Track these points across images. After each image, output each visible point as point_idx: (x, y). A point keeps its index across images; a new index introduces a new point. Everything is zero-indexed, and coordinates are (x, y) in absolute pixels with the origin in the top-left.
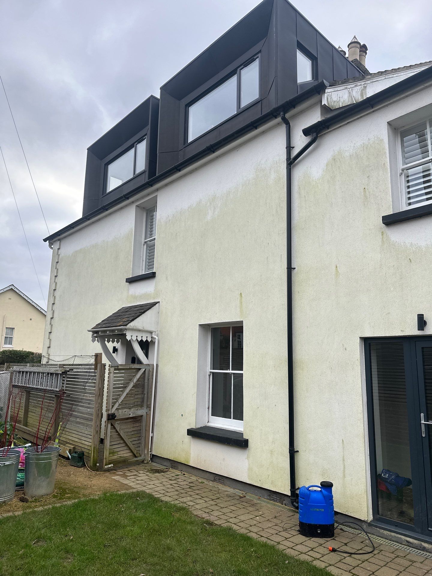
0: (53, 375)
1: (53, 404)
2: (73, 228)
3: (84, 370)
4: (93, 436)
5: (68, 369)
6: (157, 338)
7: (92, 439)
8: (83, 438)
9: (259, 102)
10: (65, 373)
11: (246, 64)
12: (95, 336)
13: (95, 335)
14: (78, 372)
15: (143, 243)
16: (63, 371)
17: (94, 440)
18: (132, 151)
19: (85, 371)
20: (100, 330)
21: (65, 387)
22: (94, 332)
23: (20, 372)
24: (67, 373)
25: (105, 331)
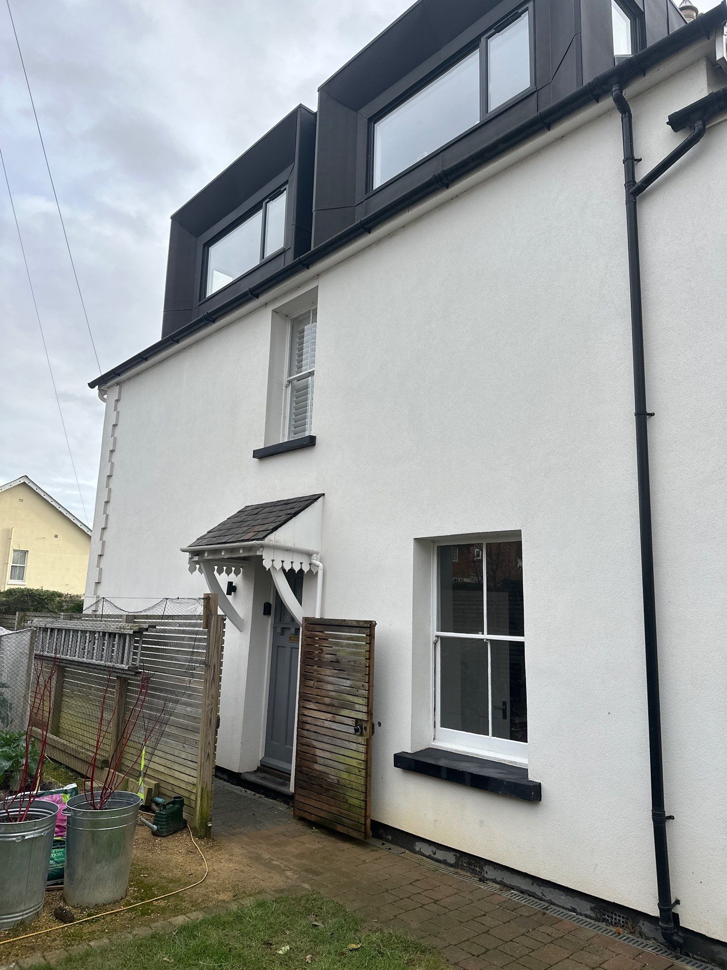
0: (115, 637)
1: (112, 693)
2: (146, 359)
3: (179, 628)
4: (199, 763)
5: (146, 626)
6: (321, 565)
7: (199, 770)
8: (176, 767)
9: (532, 94)
10: (139, 632)
11: (500, 26)
12: (194, 561)
13: (196, 558)
14: (164, 631)
15: (285, 382)
16: (136, 629)
17: (202, 773)
18: (258, 217)
19: (181, 630)
20: (206, 548)
21: (138, 660)
22: (195, 553)
23: (45, 629)
24: (142, 633)
25: (217, 551)
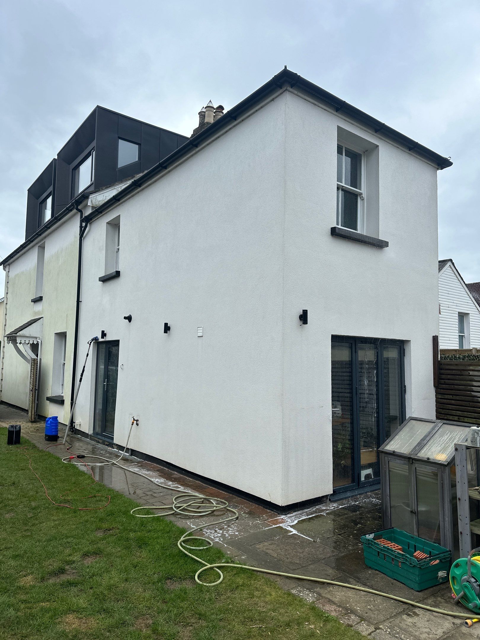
6: (40, 341)
12: (9, 340)
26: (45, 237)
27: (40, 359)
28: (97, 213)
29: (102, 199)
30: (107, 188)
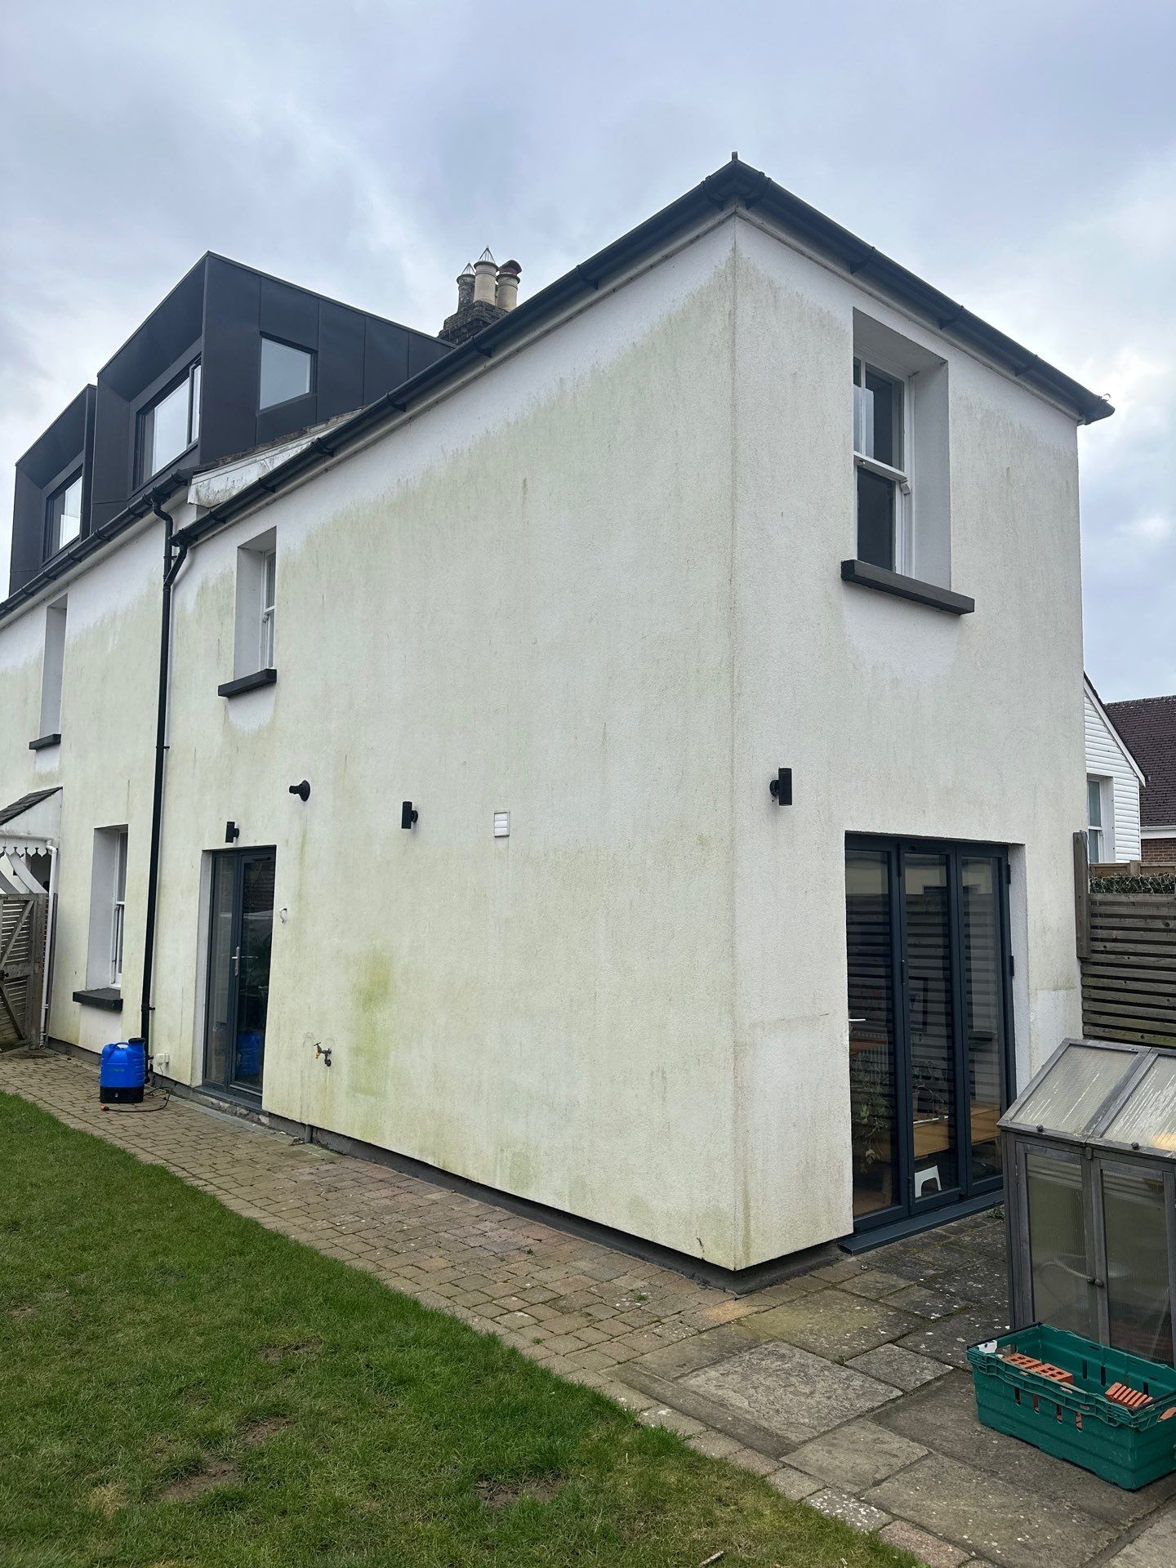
6: (53, 850)
26: (68, 584)
27: (56, 896)
28: (213, 521)
29: (223, 487)
30: (236, 459)
